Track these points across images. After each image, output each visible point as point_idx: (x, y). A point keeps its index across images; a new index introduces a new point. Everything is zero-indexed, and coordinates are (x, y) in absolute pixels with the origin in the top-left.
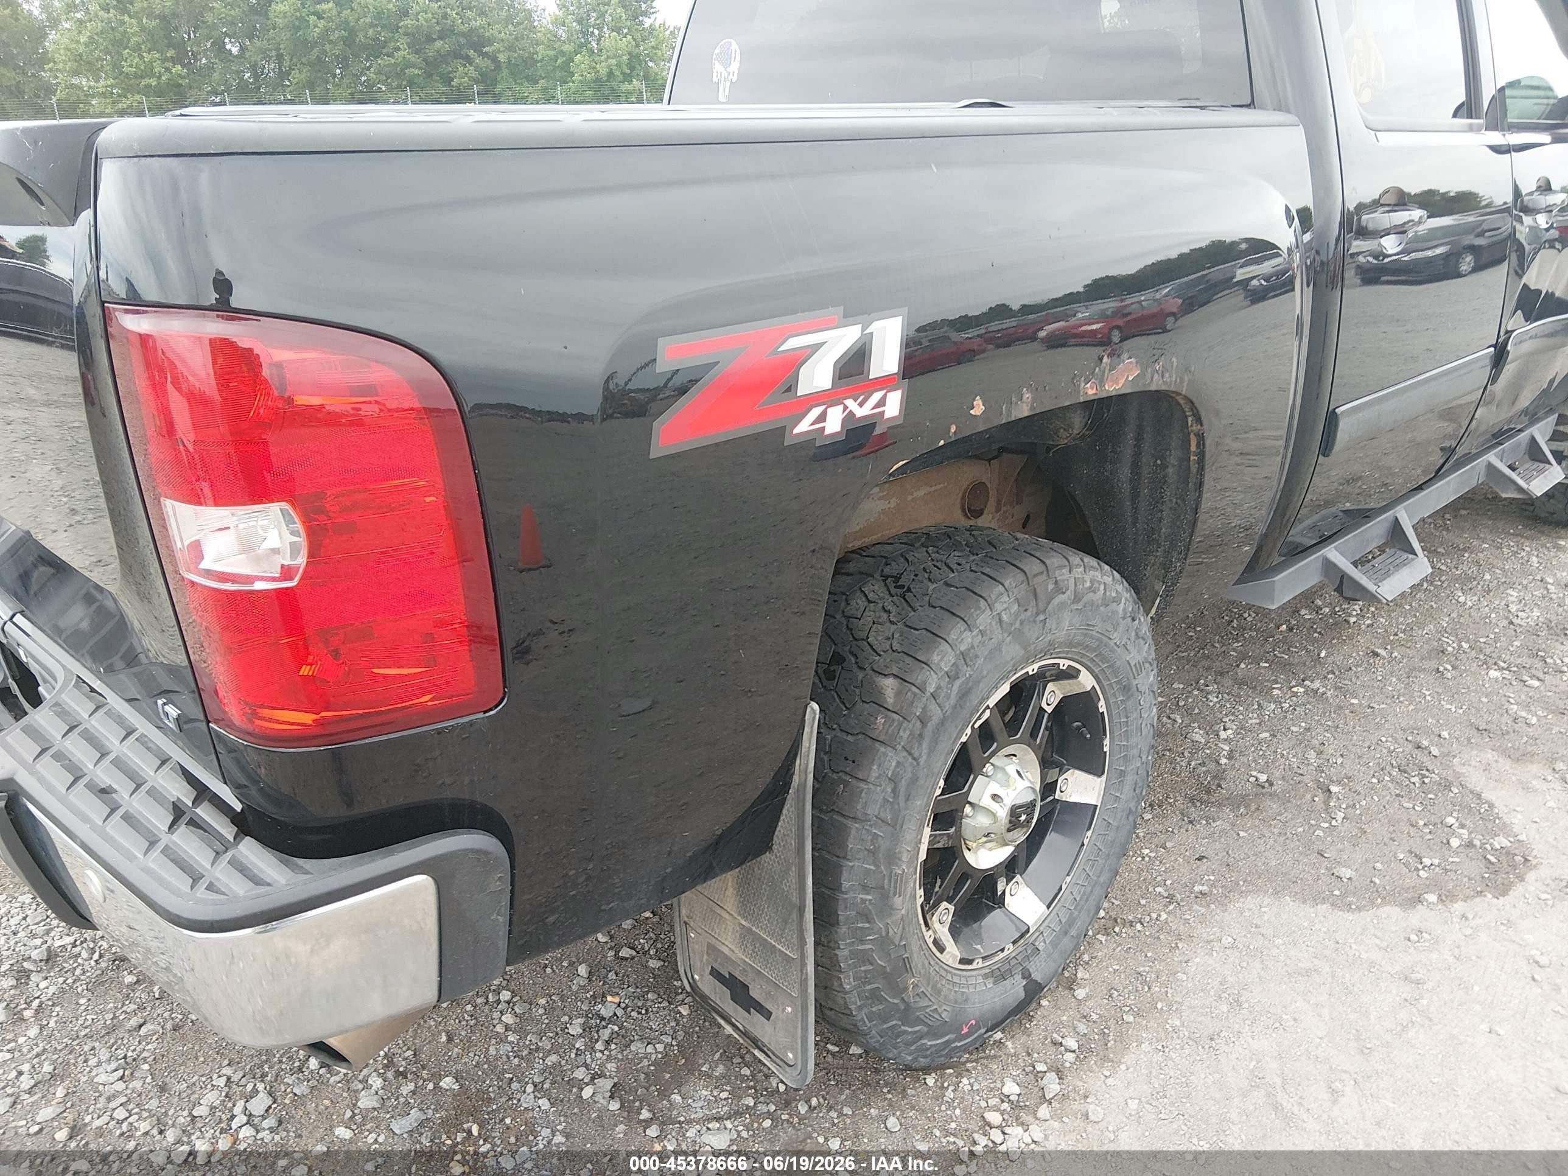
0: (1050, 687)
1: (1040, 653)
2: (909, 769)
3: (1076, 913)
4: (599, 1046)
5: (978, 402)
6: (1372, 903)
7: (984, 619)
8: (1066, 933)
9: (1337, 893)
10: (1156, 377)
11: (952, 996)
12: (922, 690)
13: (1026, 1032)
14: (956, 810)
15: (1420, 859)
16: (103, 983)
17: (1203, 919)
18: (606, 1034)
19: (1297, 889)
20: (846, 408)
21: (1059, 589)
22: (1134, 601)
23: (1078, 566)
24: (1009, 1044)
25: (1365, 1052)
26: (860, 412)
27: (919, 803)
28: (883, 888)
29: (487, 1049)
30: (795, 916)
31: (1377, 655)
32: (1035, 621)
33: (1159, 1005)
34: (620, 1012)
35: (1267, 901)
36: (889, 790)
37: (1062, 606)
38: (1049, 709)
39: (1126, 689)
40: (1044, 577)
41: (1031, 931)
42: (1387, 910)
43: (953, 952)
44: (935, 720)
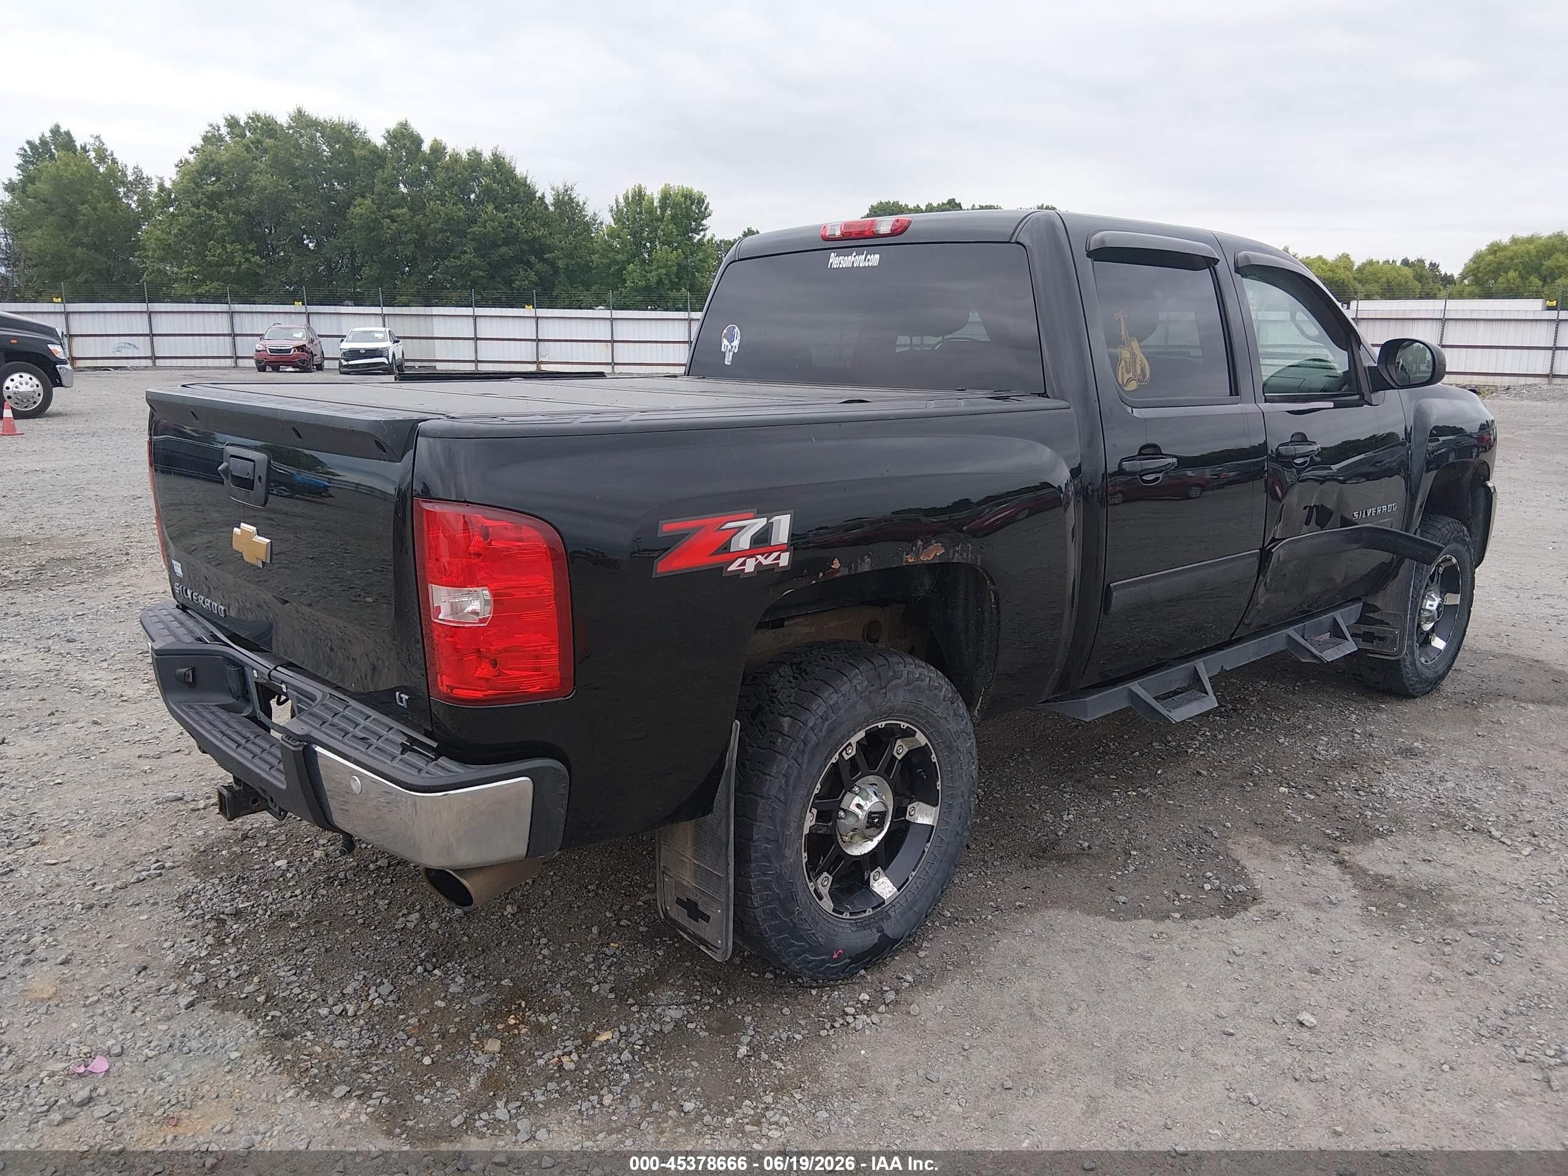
0: (899, 742)
1: (884, 714)
2: (796, 770)
3: (918, 896)
4: (604, 967)
5: (836, 561)
6: (1136, 917)
7: (845, 688)
8: (911, 909)
9: (1113, 910)
10: (957, 555)
11: (826, 929)
12: (805, 724)
13: (882, 972)
14: (832, 810)
15: (1178, 894)
16: (275, 928)
17: (1016, 920)
18: (608, 962)
19: (1087, 907)
20: (757, 559)
21: (896, 676)
22: (954, 692)
23: (911, 664)
24: (869, 977)
25: (1100, 992)
26: (765, 562)
27: (801, 792)
28: (778, 841)
29: (531, 968)
30: (724, 850)
31: (1199, 774)
32: (879, 693)
33: (972, 963)
34: (618, 952)
35: (1063, 912)
36: (783, 782)
37: (897, 686)
38: (899, 757)
39: (949, 748)
40: (887, 667)
41: (886, 903)
42: (1144, 921)
43: (827, 904)
44: (813, 743)
